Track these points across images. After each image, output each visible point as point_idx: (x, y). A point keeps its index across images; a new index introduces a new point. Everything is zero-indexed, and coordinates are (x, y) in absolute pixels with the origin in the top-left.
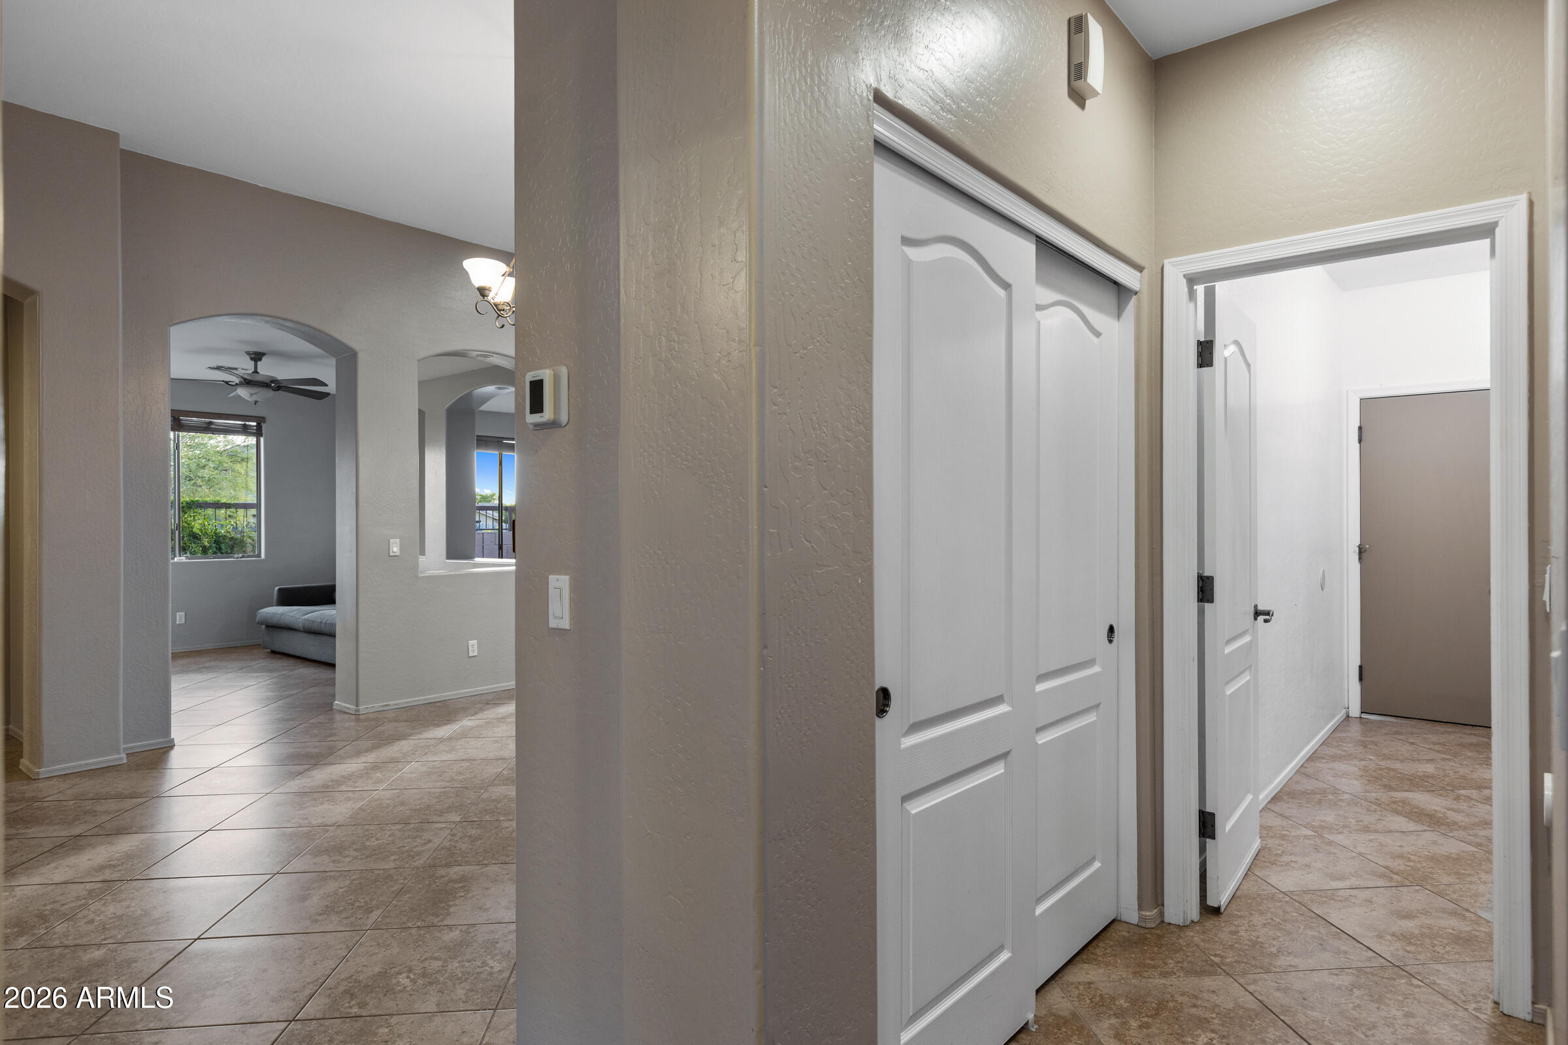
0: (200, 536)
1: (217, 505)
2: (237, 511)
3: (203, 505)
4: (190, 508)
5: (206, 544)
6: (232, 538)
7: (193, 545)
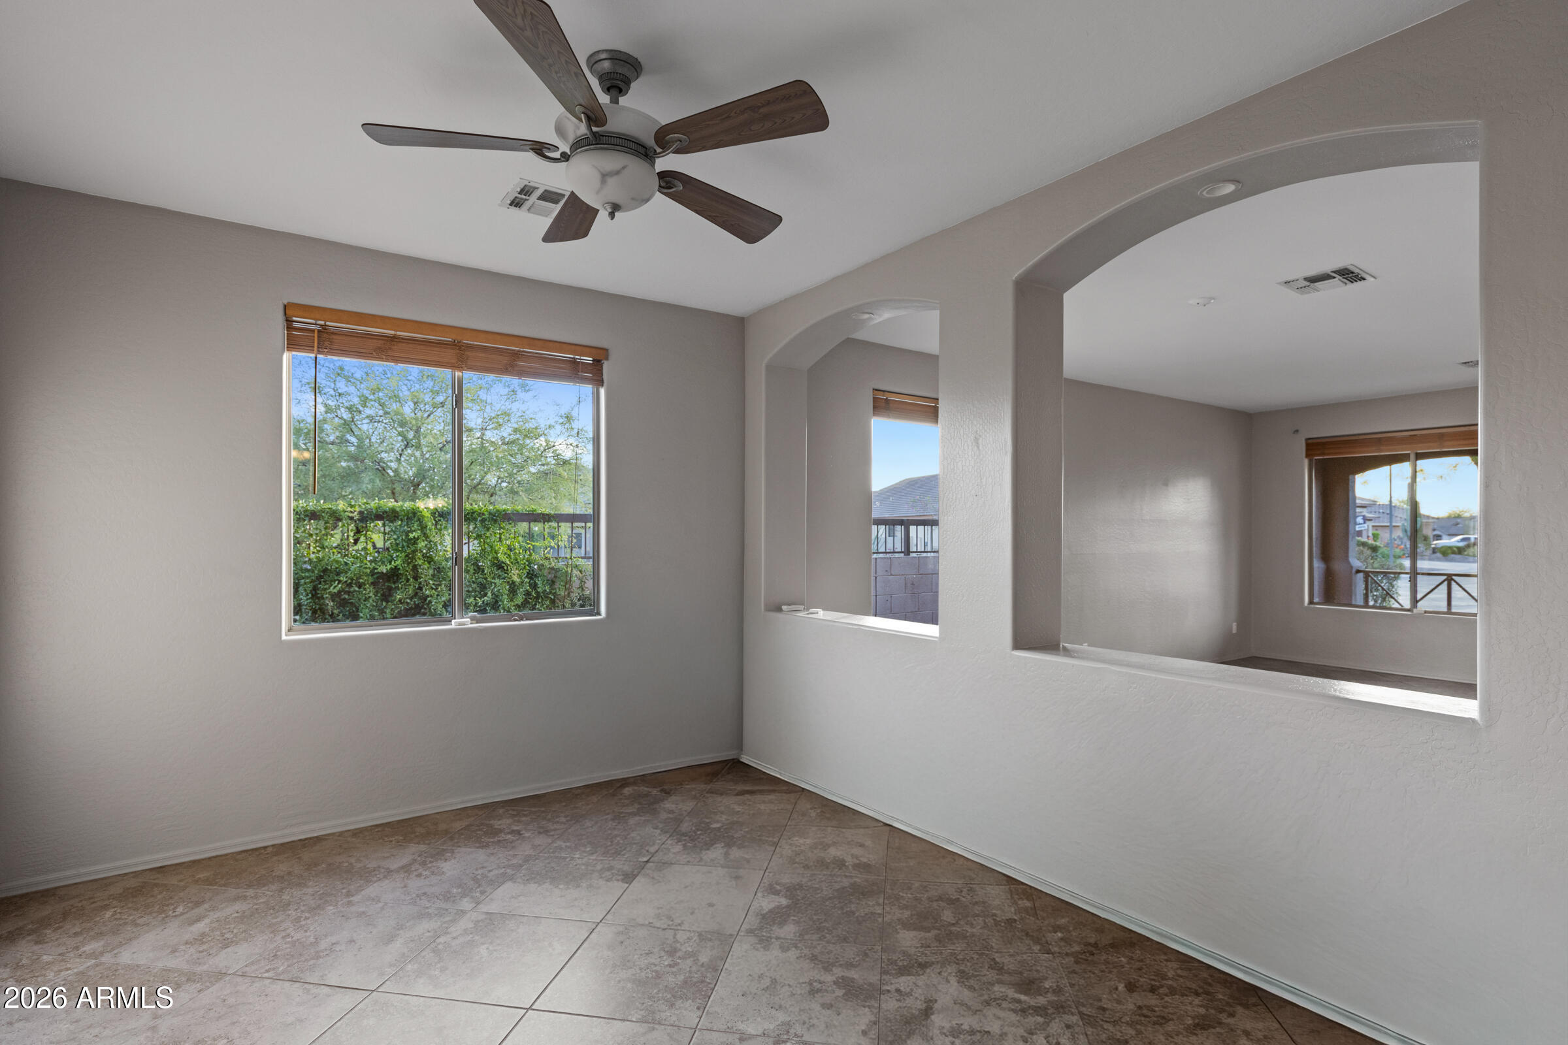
0: (507, 565)
1: (533, 517)
2: (559, 527)
3: (512, 516)
4: (495, 521)
5: (516, 579)
6: (552, 569)
7: (497, 581)
